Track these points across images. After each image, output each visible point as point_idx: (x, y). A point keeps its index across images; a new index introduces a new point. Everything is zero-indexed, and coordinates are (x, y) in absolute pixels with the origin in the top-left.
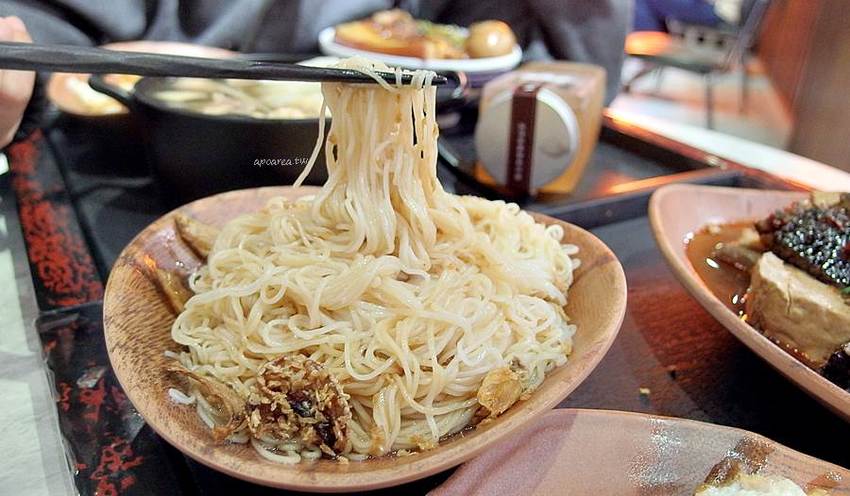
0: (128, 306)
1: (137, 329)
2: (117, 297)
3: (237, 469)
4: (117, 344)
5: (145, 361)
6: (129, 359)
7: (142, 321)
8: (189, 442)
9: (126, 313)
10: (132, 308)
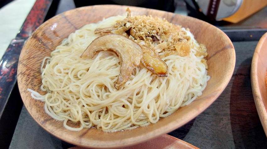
0: (30, 56)
1: (32, 65)
2: (26, 52)
3: (53, 132)
4: (21, 73)
5: (32, 79)
6: (24, 79)
7: (36, 62)
8: (38, 118)
9: (29, 59)
10: (32, 56)
